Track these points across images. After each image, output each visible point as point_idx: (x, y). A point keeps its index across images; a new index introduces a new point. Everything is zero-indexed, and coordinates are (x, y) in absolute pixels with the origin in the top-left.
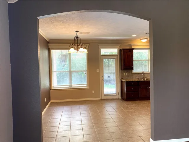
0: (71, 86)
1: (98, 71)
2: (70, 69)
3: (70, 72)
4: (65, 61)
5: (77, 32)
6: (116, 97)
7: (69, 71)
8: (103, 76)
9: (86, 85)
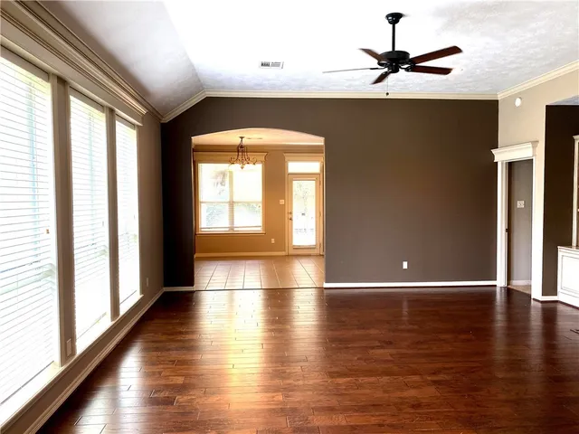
0: (232, 228)
1: (282, 202)
2: (231, 196)
3: (232, 204)
4: (222, 183)
5: (242, 138)
6: (316, 252)
7: (229, 202)
8: (291, 213)
9: (259, 229)
